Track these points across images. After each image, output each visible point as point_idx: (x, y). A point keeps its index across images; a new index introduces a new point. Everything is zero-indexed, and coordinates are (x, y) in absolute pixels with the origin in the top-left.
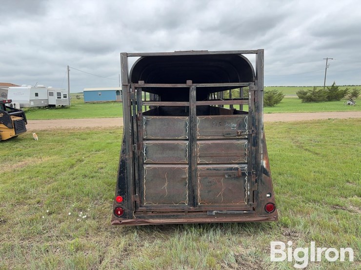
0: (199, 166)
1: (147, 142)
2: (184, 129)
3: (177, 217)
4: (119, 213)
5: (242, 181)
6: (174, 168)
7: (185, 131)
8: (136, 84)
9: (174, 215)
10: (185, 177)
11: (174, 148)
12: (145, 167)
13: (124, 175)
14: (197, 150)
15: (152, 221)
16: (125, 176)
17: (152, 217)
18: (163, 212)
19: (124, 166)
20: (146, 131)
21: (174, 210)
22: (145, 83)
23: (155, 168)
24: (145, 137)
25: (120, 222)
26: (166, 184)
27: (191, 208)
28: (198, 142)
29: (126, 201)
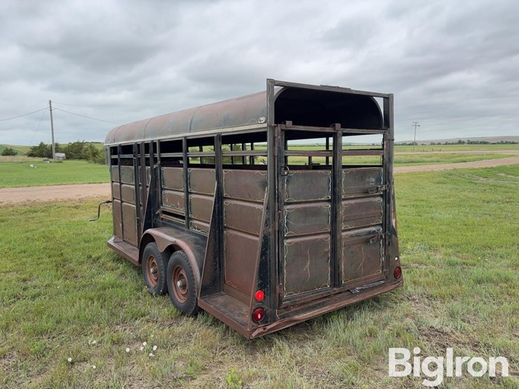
0: (343, 234)
1: (288, 207)
2: (327, 187)
3: (323, 305)
4: (259, 317)
5: (378, 246)
6: (317, 239)
7: (327, 189)
8: (283, 125)
9: (320, 304)
10: (327, 250)
11: (316, 213)
12: (286, 242)
13: (266, 258)
14: (341, 212)
15: (296, 317)
16: (268, 259)
17: (297, 313)
18: (308, 303)
19: (267, 245)
20: (288, 191)
21: (320, 297)
22: (293, 124)
23: (297, 243)
24: (286, 201)
25: (264, 329)
26: (308, 263)
27: (335, 289)
28: (343, 203)
29: (268, 297)
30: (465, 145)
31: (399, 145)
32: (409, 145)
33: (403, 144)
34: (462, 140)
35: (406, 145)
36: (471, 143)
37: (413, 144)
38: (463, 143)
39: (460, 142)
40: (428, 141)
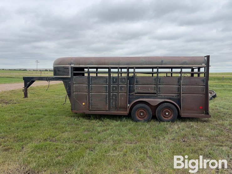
30: (48, 71)
31: (18, 70)
32: (23, 70)
33: (20, 70)
34: (47, 69)
35: (22, 70)
36: (51, 71)
37: (25, 70)
38: (47, 71)
39: (46, 70)
40: (32, 69)
